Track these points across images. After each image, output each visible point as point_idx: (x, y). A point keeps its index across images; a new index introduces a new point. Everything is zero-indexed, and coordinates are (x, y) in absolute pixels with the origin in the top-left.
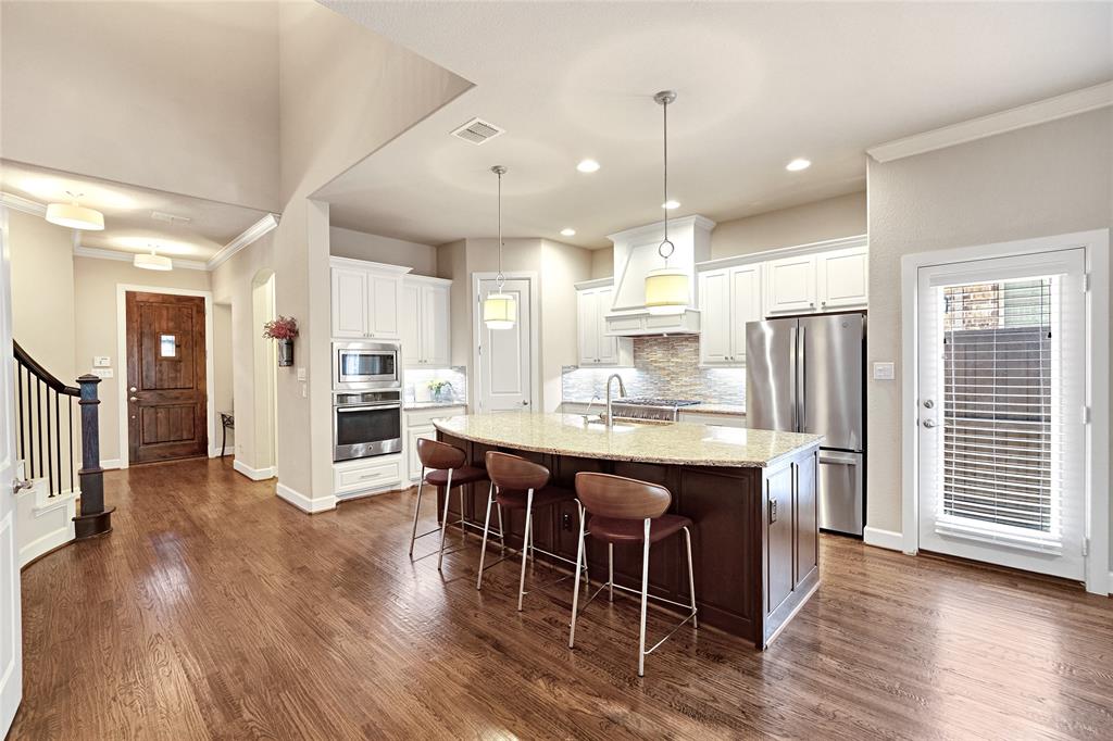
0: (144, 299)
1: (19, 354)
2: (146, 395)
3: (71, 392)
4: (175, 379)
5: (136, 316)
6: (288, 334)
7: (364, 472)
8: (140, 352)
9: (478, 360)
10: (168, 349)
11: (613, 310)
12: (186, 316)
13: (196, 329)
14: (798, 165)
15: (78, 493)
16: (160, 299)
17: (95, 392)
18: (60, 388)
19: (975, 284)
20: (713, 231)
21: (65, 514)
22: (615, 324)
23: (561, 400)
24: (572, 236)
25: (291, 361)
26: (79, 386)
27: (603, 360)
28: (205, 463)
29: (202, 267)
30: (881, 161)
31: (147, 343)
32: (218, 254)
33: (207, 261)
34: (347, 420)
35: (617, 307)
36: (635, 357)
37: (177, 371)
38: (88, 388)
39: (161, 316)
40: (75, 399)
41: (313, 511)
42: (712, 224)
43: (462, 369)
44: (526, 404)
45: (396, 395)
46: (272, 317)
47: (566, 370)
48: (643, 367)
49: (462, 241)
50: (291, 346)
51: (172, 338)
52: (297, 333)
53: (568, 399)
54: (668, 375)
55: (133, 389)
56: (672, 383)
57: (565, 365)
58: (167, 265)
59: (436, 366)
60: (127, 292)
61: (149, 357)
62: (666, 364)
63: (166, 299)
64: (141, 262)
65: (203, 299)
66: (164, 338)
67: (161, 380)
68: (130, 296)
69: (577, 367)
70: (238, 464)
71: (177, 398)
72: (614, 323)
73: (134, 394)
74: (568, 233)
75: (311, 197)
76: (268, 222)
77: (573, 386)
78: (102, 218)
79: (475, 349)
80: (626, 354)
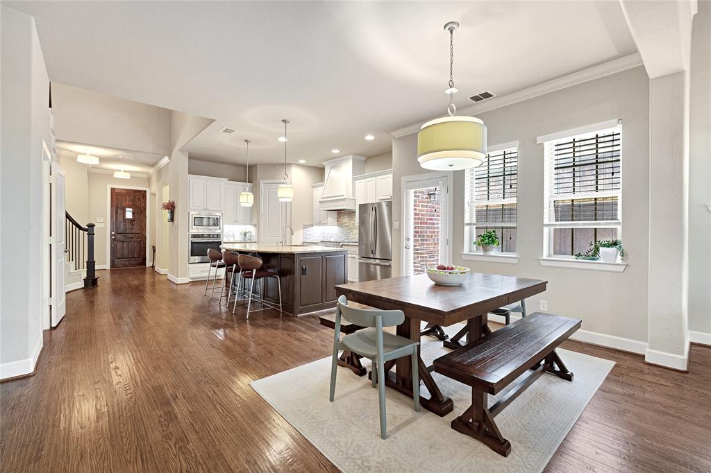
0: (119, 191)
1: (68, 216)
2: (119, 236)
3: (84, 230)
4: (132, 229)
5: (115, 199)
6: (171, 207)
7: (202, 269)
8: (116, 216)
9: (262, 221)
10: (129, 215)
11: (322, 198)
12: (137, 199)
13: (142, 205)
14: (370, 138)
15: (86, 269)
16: (126, 191)
17: (93, 230)
18: (80, 228)
19: (421, 190)
20: (366, 161)
21: (81, 277)
23: (302, 241)
24: (305, 163)
25: (172, 219)
26: (87, 227)
27: (322, 222)
28: (145, 269)
29: (145, 176)
30: (396, 137)
31: (120, 211)
32: (151, 171)
33: (147, 173)
34: (195, 245)
35: (324, 196)
36: (338, 221)
37: (133, 225)
38: (91, 228)
39: (126, 200)
40: (86, 233)
41: (178, 283)
42: (364, 158)
43: (255, 225)
45: (218, 236)
46: (166, 201)
47: (305, 227)
48: (340, 225)
49: (256, 165)
50: (172, 213)
51: (131, 209)
52: (174, 207)
53: (306, 241)
54: (350, 229)
55: (113, 233)
56: (351, 233)
57: (304, 224)
58: (127, 176)
59: (244, 224)
60: (112, 189)
61: (120, 218)
62: (349, 224)
63: (129, 191)
64: (117, 175)
65: (145, 191)
66: (127, 209)
67: (126, 229)
68: (113, 190)
69: (313, 226)
70: (157, 268)
71: (132, 238)
72: (323, 204)
73: (113, 235)
74: (302, 162)
75: (180, 150)
76: (166, 159)
77: (310, 235)
78: (98, 159)
79: (261, 215)
80: (332, 219)
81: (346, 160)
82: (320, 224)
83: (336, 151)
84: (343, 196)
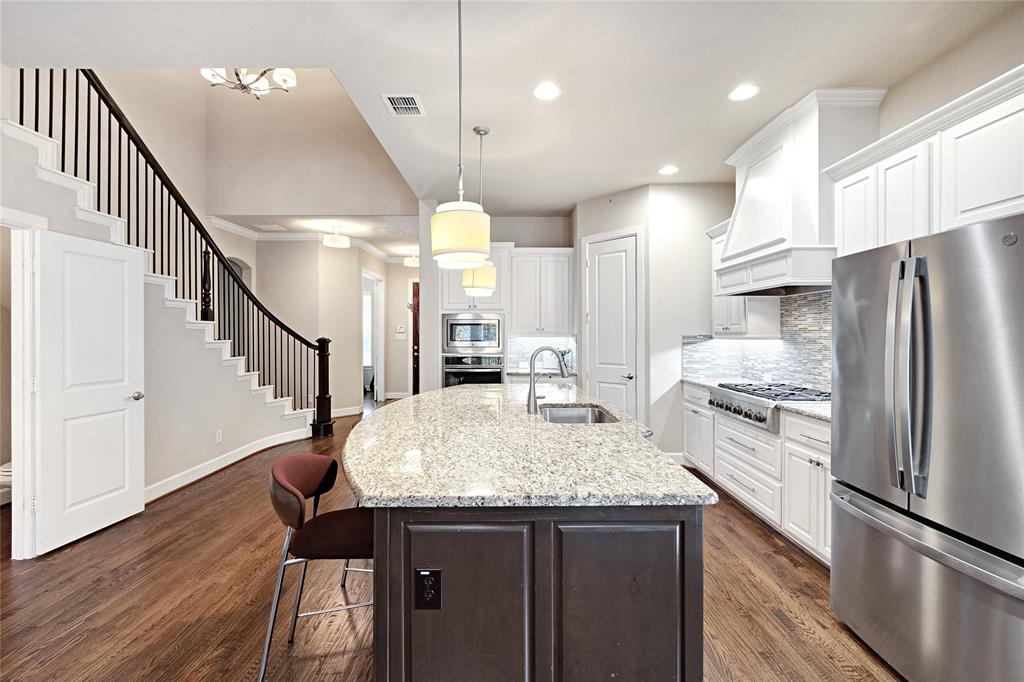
3: (315, 347)
9: (586, 329)
11: (723, 260)
20: (883, 105)
21: (304, 421)
22: (728, 279)
23: (679, 378)
24: (675, 174)
26: (317, 344)
27: (733, 328)
34: (452, 379)
35: (729, 254)
36: (782, 325)
40: (317, 352)
43: (575, 337)
44: (631, 378)
47: (688, 341)
48: (790, 337)
49: (576, 205)
53: (691, 377)
54: (820, 351)
56: (824, 364)
57: (686, 335)
60: (414, 284)
62: (817, 335)
69: (711, 338)
72: (725, 278)
74: (669, 170)
77: (702, 361)
78: (348, 239)
79: (584, 316)
80: (762, 317)
81: (796, 121)
82: (727, 333)
83: (744, 92)
84: (782, 240)
